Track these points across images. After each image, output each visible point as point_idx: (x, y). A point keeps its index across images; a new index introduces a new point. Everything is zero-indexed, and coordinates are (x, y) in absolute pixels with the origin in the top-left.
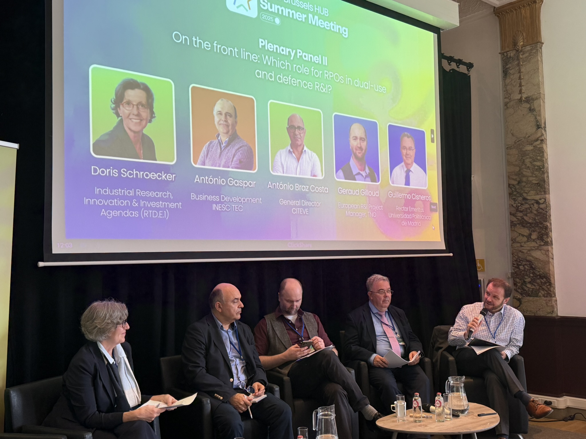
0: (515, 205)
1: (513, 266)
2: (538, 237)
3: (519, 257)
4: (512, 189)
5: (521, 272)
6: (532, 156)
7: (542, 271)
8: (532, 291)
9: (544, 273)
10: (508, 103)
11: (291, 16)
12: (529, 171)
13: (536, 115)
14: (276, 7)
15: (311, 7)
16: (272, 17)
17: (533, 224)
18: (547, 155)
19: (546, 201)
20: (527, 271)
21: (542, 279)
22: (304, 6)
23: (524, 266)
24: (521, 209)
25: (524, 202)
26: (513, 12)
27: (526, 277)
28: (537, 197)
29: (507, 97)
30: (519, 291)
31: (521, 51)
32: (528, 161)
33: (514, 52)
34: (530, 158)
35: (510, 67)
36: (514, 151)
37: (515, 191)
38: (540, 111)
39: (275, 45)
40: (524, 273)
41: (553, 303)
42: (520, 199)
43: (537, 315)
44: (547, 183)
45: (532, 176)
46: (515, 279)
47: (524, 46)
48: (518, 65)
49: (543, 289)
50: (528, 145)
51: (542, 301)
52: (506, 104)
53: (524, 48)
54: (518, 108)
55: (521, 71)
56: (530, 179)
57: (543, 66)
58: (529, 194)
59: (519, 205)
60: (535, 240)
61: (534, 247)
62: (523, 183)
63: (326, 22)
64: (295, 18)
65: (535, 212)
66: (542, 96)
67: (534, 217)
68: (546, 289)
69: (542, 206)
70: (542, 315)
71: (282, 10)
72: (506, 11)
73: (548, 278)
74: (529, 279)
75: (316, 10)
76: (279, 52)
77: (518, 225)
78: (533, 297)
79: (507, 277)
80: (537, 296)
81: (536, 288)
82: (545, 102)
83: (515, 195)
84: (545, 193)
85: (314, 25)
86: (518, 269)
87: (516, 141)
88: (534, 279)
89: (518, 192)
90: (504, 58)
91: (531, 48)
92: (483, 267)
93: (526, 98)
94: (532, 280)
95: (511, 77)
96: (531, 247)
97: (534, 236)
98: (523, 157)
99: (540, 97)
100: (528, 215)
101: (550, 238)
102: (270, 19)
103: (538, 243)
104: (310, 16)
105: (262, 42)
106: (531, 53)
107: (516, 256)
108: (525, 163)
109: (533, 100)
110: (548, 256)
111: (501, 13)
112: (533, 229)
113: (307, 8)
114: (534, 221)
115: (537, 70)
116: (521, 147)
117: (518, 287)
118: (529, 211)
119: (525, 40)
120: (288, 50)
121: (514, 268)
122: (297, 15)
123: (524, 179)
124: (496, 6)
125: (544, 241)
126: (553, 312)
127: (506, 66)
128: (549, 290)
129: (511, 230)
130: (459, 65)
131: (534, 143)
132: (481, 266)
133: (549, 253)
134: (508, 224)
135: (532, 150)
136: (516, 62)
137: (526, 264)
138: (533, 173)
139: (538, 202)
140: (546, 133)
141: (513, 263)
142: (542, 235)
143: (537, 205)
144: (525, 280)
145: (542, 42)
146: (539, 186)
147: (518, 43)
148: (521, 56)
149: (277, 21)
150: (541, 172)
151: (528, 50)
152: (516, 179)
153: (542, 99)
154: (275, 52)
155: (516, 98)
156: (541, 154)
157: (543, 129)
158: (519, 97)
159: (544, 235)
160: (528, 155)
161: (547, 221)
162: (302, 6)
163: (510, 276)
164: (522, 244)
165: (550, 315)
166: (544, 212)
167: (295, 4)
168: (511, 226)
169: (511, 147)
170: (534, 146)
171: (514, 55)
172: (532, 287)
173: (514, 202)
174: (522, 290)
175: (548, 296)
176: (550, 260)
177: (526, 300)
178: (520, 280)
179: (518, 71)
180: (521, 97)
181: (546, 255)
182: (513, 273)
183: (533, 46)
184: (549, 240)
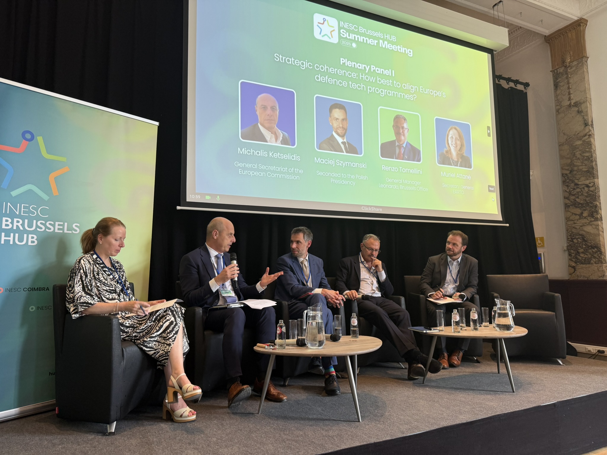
0: (568, 190)
1: (568, 240)
2: (589, 215)
3: (572, 232)
4: (565, 178)
5: (575, 244)
6: (582, 148)
7: (593, 242)
8: (585, 260)
9: (595, 244)
10: (559, 110)
11: (365, 42)
12: (579, 161)
13: (584, 115)
14: (353, 36)
15: (382, 35)
16: (350, 42)
17: (584, 204)
18: (595, 147)
19: (595, 184)
20: (580, 243)
21: (594, 249)
22: (376, 34)
23: (577, 240)
24: (573, 193)
25: (576, 187)
26: (561, 36)
27: (579, 248)
28: (587, 182)
29: (558, 104)
30: (574, 260)
31: (569, 66)
32: (578, 154)
33: (563, 68)
34: (580, 150)
35: (560, 81)
36: (566, 147)
37: (568, 179)
38: (587, 111)
39: (353, 63)
40: (577, 245)
41: (604, 268)
42: (572, 185)
43: (590, 279)
44: (596, 169)
45: (582, 165)
46: (569, 251)
47: (571, 62)
48: (567, 78)
49: (595, 258)
50: (578, 141)
51: (594, 267)
52: (558, 111)
53: (571, 63)
54: (568, 112)
55: (569, 82)
56: (581, 167)
57: (588, 76)
58: (579, 181)
59: (572, 190)
60: (587, 217)
61: (585, 223)
62: (574, 172)
63: (394, 46)
64: (368, 43)
65: (586, 194)
66: (588, 99)
67: (584, 198)
68: (597, 257)
69: (591, 189)
70: (594, 279)
71: (358, 38)
72: (555, 37)
73: (598, 247)
74: (582, 249)
75: (386, 37)
76: (356, 67)
77: (571, 206)
78: (586, 264)
79: (564, 250)
80: (589, 264)
81: (589, 257)
82: (591, 105)
83: (568, 182)
84: (594, 178)
85: (383, 48)
86: (572, 242)
87: (567, 138)
88: (586, 249)
89: (570, 180)
90: (555, 75)
91: (578, 62)
92: (543, 243)
93: (574, 103)
94: (584, 250)
95: (561, 88)
96: (583, 223)
97: (585, 214)
98: (574, 150)
99: (587, 101)
100: (579, 197)
101: (600, 215)
102: (348, 44)
103: (589, 220)
104: (381, 41)
105: (343, 60)
106: (578, 66)
107: (570, 231)
108: (576, 155)
109: (581, 103)
110: (598, 230)
111: (550, 40)
112: (584, 208)
113: (378, 36)
114: (585, 202)
115: (583, 79)
116: (571, 143)
117: (572, 257)
118: (580, 194)
119: (572, 58)
120: (363, 66)
121: (568, 241)
122: (370, 41)
123: (576, 168)
124: (547, 35)
125: (594, 218)
126: (604, 275)
127: (556, 81)
128: (600, 258)
129: (566, 211)
130: (516, 85)
131: (582, 138)
132: (541, 242)
133: (599, 227)
134: (563, 207)
135: (581, 144)
136: (566, 76)
137: (579, 238)
138: (582, 163)
139: (588, 186)
140: (594, 130)
141: (568, 238)
142: (592, 212)
143: (587, 188)
144: (579, 251)
145: (588, 56)
146: (588, 173)
147: (566, 60)
148: (569, 71)
149: (354, 45)
150: (590, 161)
151: (575, 64)
152: (568, 169)
153: (588, 102)
154: (353, 67)
155: (566, 104)
156: (589, 147)
157: (591, 126)
158: (568, 103)
159: (594, 212)
160: (578, 149)
161: (596, 201)
162: (374, 34)
163: (565, 248)
164: (575, 222)
165: (601, 279)
166: (594, 193)
167: (368, 33)
168: (565, 207)
169: (563, 143)
170: (583, 141)
171: (563, 70)
172: (585, 256)
173: (567, 188)
174: (576, 260)
175: (599, 263)
176: (600, 233)
177: (580, 267)
178: (574, 251)
179: (567, 82)
180: (570, 103)
181: (596, 229)
182: (568, 245)
183: (579, 61)
184: (598, 216)
